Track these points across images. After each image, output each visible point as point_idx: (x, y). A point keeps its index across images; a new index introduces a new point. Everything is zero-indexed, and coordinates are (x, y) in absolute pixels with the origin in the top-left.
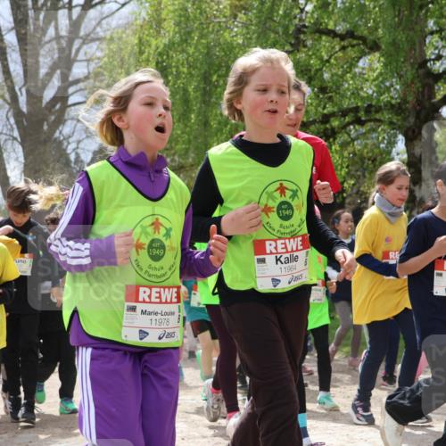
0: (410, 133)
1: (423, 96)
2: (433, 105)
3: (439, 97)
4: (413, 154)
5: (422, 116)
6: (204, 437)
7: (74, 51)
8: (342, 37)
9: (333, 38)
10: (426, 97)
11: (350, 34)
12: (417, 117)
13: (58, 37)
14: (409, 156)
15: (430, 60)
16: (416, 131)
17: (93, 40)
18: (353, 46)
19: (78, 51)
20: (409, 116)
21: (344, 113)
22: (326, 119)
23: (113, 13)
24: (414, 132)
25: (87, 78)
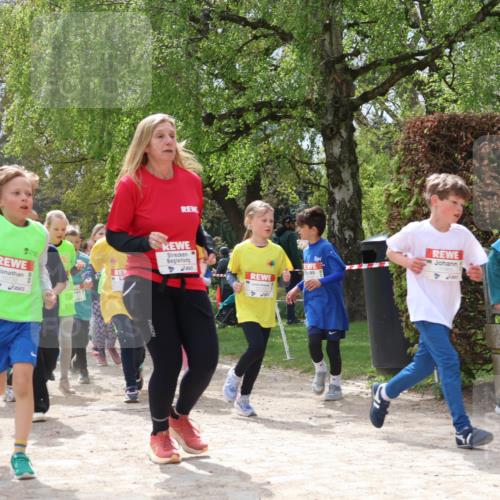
0: (328, 132)
1: (341, 93)
2: (352, 102)
3: (357, 94)
4: (332, 154)
5: (340, 115)
6: (114, 450)
8: (254, 26)
9: (244, 26)
10: (345, 94)
11: (262, 23)
12: (335, 115)
14: (327, 156)
15: (348, 55)
16: (335, 129)
18: (265, 36)
20: (326, 114)
21: (258, 107)
22: (239, 113)
24: (332, 130)
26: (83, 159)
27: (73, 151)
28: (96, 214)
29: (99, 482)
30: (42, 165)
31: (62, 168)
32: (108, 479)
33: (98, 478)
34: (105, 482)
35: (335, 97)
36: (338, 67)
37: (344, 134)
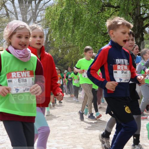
2: (143, 27)
3: (145, 25)
4: (137, 42)
5: (140, 31)
7: (37, 13)
8: (116, 8)
9: (113, 8)
10: (141, 25)
11: (118, 7)
12: (138, 31)
13: (32, 9)
17: (42, 10)
18: (119, 10)
19: (38, 13)
20: (136, 31)
23: (48, 2)
24: (137, 35)
25: (41, 21)
26: (70, 47)
27: (67, 45)
28: (73, 61)
29: (73, 133)
30: (59, 49)
31: (64, 50)
32: (76, 132)
33: (73, 132)
34: (75, 133)
35: (138, 26)
36: (139, 18)
37: (141, 36)
